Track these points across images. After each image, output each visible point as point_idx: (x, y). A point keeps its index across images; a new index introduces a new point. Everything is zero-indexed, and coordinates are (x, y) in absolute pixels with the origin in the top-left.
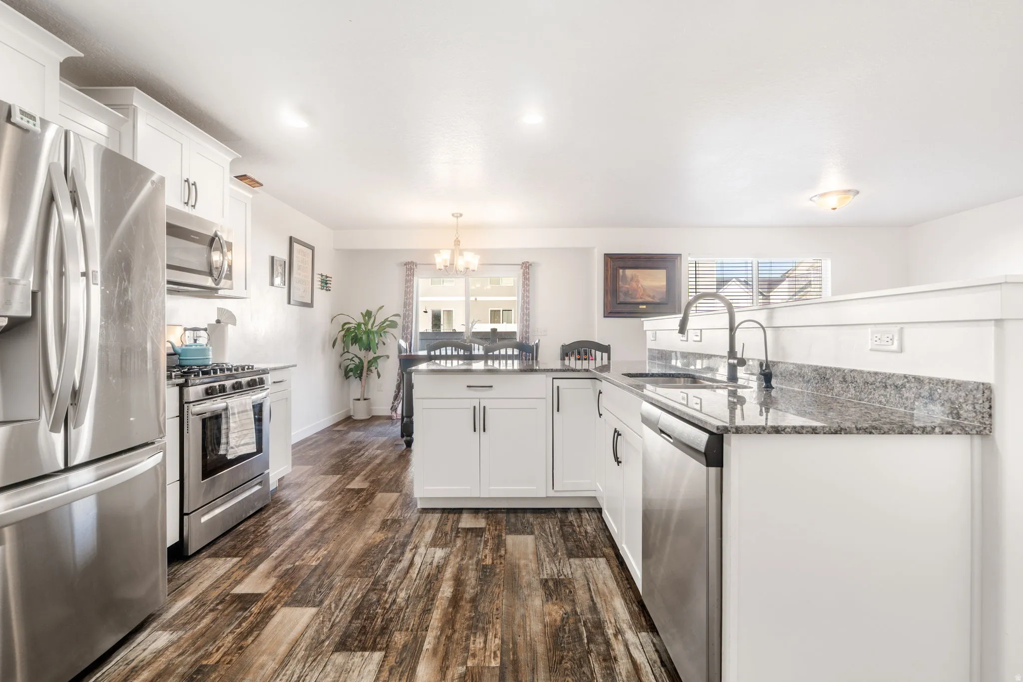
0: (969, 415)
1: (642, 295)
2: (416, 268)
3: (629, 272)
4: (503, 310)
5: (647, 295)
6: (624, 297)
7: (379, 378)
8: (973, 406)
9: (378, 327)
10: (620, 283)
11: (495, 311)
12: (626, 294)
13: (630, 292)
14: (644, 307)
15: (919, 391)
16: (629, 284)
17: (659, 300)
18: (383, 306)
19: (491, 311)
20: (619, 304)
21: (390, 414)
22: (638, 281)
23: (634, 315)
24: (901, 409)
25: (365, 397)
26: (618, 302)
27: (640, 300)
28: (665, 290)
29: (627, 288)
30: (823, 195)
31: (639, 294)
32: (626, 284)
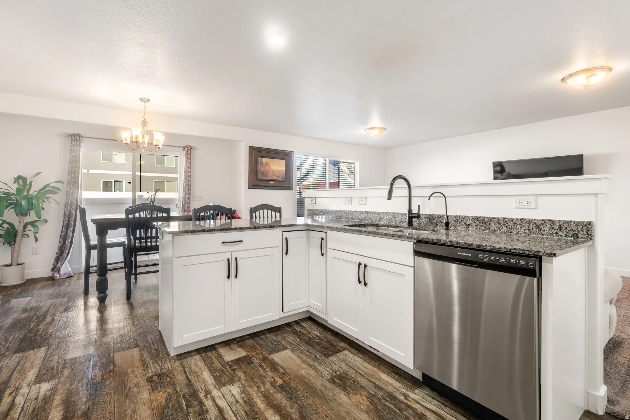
0: (584, 236)
1: (272, 175)
2: (82, 140)
3: (264, 160)
4: (115, 182)
5: (275, 176)
6: (261, 175)
7: (36, 242)
8: (586, 232)
9: (37, 192)
10: (259, 166)
11: (107, 182)
12: (263, 174)
13: (265, 173)
14: (273, 183)
15: (552, 227)
16: (264, 168)
17: (281, 178)
18: (40, 173)
19: (103, 181)
20: (258, 180)
21: (51, 275)
22: (269, 166)
23: (267, 187)
24: (540, 236)
25: (19, 262)
26: (258, 179)
27: (270, 178)
28: (285, 173)
29: (263, 170)
30: (371, 129)
31: (270, 175)
32: (263, 168)
